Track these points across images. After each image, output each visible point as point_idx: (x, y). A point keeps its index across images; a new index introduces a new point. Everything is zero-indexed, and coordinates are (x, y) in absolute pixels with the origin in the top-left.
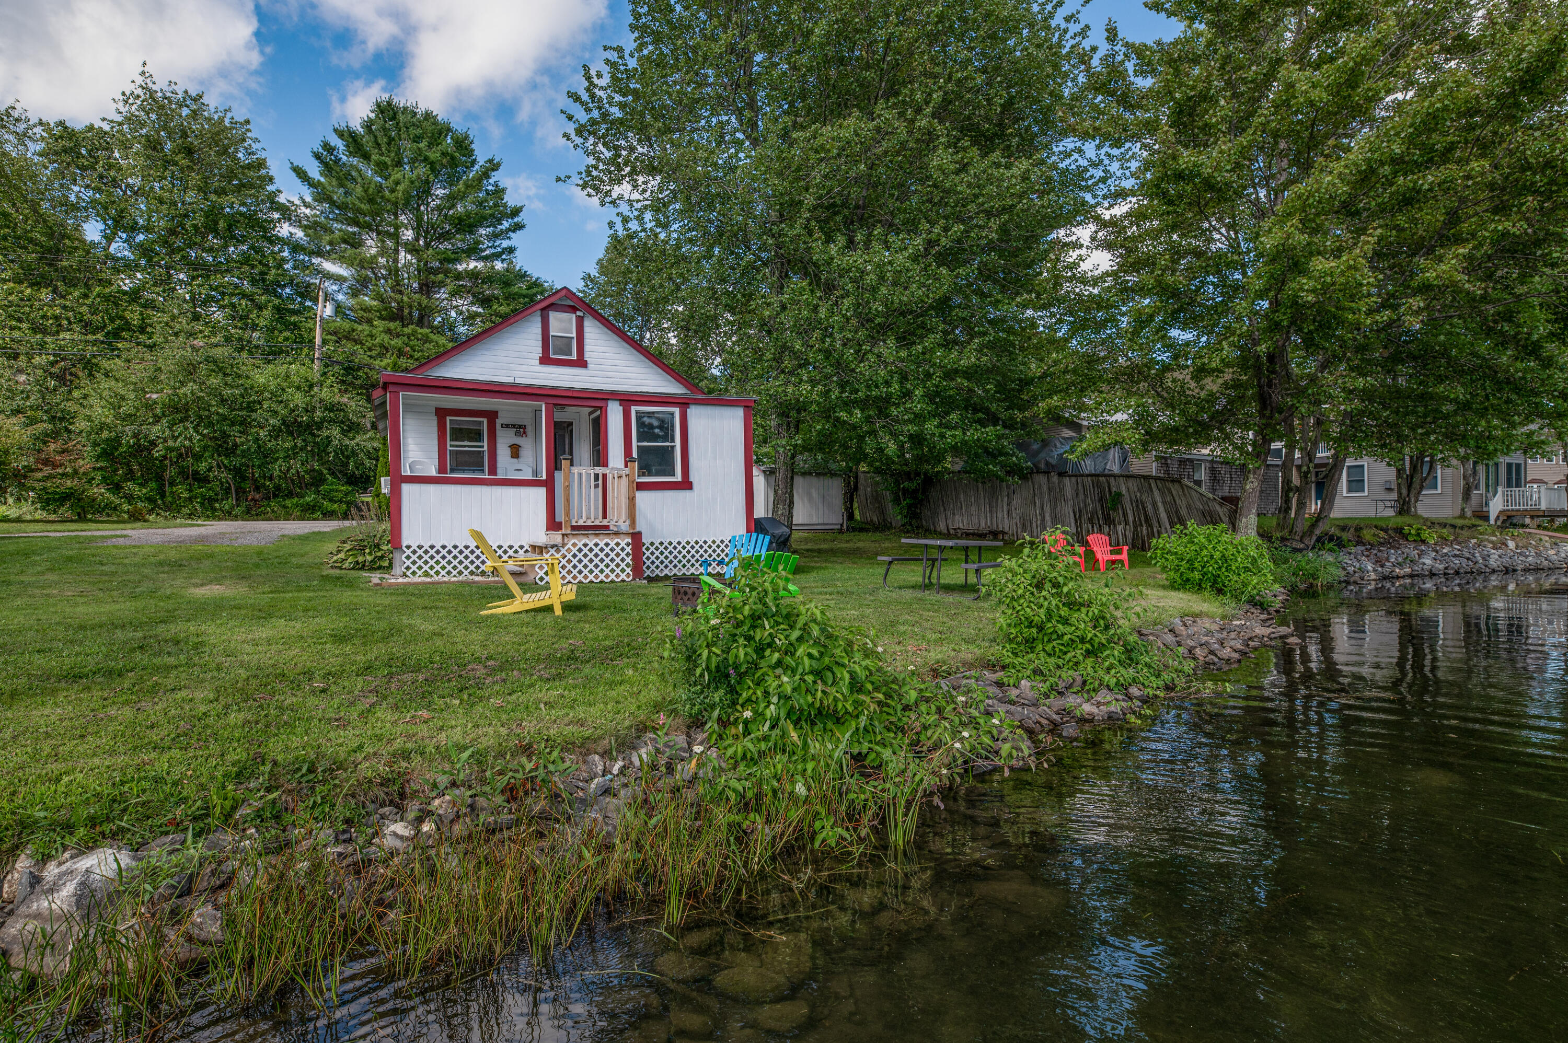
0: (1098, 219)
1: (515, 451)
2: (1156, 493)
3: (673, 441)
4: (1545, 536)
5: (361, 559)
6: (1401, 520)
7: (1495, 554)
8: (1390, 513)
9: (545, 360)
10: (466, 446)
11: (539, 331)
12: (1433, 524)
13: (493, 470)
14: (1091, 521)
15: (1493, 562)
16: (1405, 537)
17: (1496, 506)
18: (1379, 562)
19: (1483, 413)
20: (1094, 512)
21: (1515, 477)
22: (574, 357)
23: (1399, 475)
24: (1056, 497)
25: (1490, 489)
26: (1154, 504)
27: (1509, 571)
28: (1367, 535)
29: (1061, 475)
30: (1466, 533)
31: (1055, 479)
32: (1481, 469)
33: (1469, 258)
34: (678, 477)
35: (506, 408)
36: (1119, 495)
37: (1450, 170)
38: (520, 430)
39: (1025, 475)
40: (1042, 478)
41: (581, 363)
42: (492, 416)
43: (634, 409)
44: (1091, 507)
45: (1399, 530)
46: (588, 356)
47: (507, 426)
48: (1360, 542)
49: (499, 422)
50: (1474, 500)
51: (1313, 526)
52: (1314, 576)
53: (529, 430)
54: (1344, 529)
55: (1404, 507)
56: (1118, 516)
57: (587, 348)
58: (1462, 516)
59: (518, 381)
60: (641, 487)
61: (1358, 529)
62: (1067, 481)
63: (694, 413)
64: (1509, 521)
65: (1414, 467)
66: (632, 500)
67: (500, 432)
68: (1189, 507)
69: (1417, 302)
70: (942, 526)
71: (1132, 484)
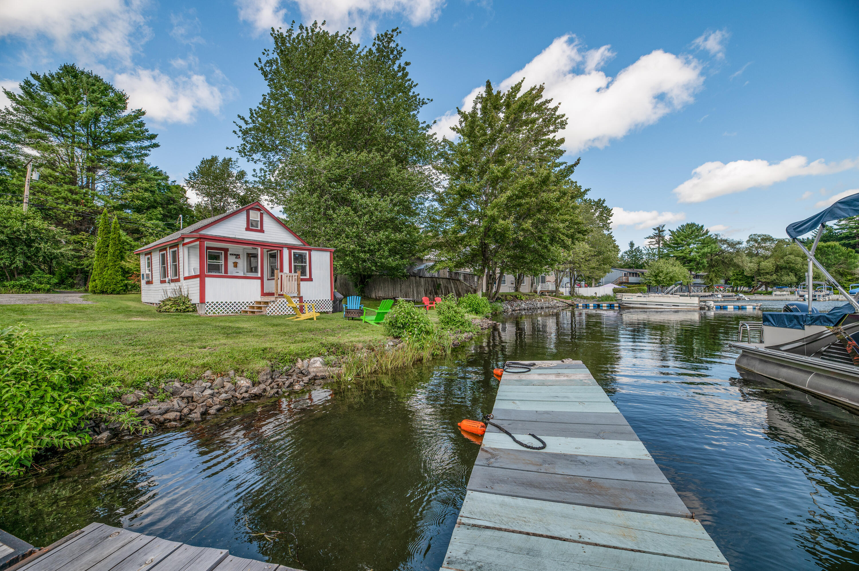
0: (434, 191)
1: (235, 265)
2: (452, 284)
3: (305, 263)
4: (550, 298)
5: (179, 308)
6: (516, 293)
7: (539, 303)
8: (513, 291)
9: (248, 229)
10: (214, 262)
11: (246, 217)
12: (524, 294)
13: (226, 271)
14: (430, 294)
15: (539, 306)
16: (517, 298)
17: (539, 289)
18: (512, 306)
19: (535, 263)
20: (432, 290)
21: (543, 281)
22: (259, 228)
23: (516, 278)
24: (418, 285)
25: (538, 283)
26: (451, 288)
27: (542, 308)
28: (508, 297)
29: (420, 277)
30: (532, 297)
31: (418, 278)
32: (535, 278)
33: (532, 223)
34: (308, 277)
35: (232, 248)
36: (440, 284)
37: (528, 200)
38: (237, 256)
39: (408, 277)
40: (413, 278)
41: (262, 231)
42: (226, 250)
43: (293, 251)
44: (430, 288)
45: (516, 296)
46: (265, 228)
47: (232, 255)
48: (506, 300)
49: (229, 253)
50: (534, 287)
51: (495, 295)
52: (496, 310)
53: (241, 256)
54: (502, 296)
55: (517, 289)
56: (439, 292)
57: (264, 225)
58: (531, 292)
59: (237, 237)
60: (302, 280)
61: (506, 296)
62: (422, 279)
63: (313, 253)
64: (542, 294)
65: (519, 277)
66: (299, 285)
67: (229, 257)
68: (462, 289)
69: (522, 233)
70: (373, 296)
71: (444, 281)
